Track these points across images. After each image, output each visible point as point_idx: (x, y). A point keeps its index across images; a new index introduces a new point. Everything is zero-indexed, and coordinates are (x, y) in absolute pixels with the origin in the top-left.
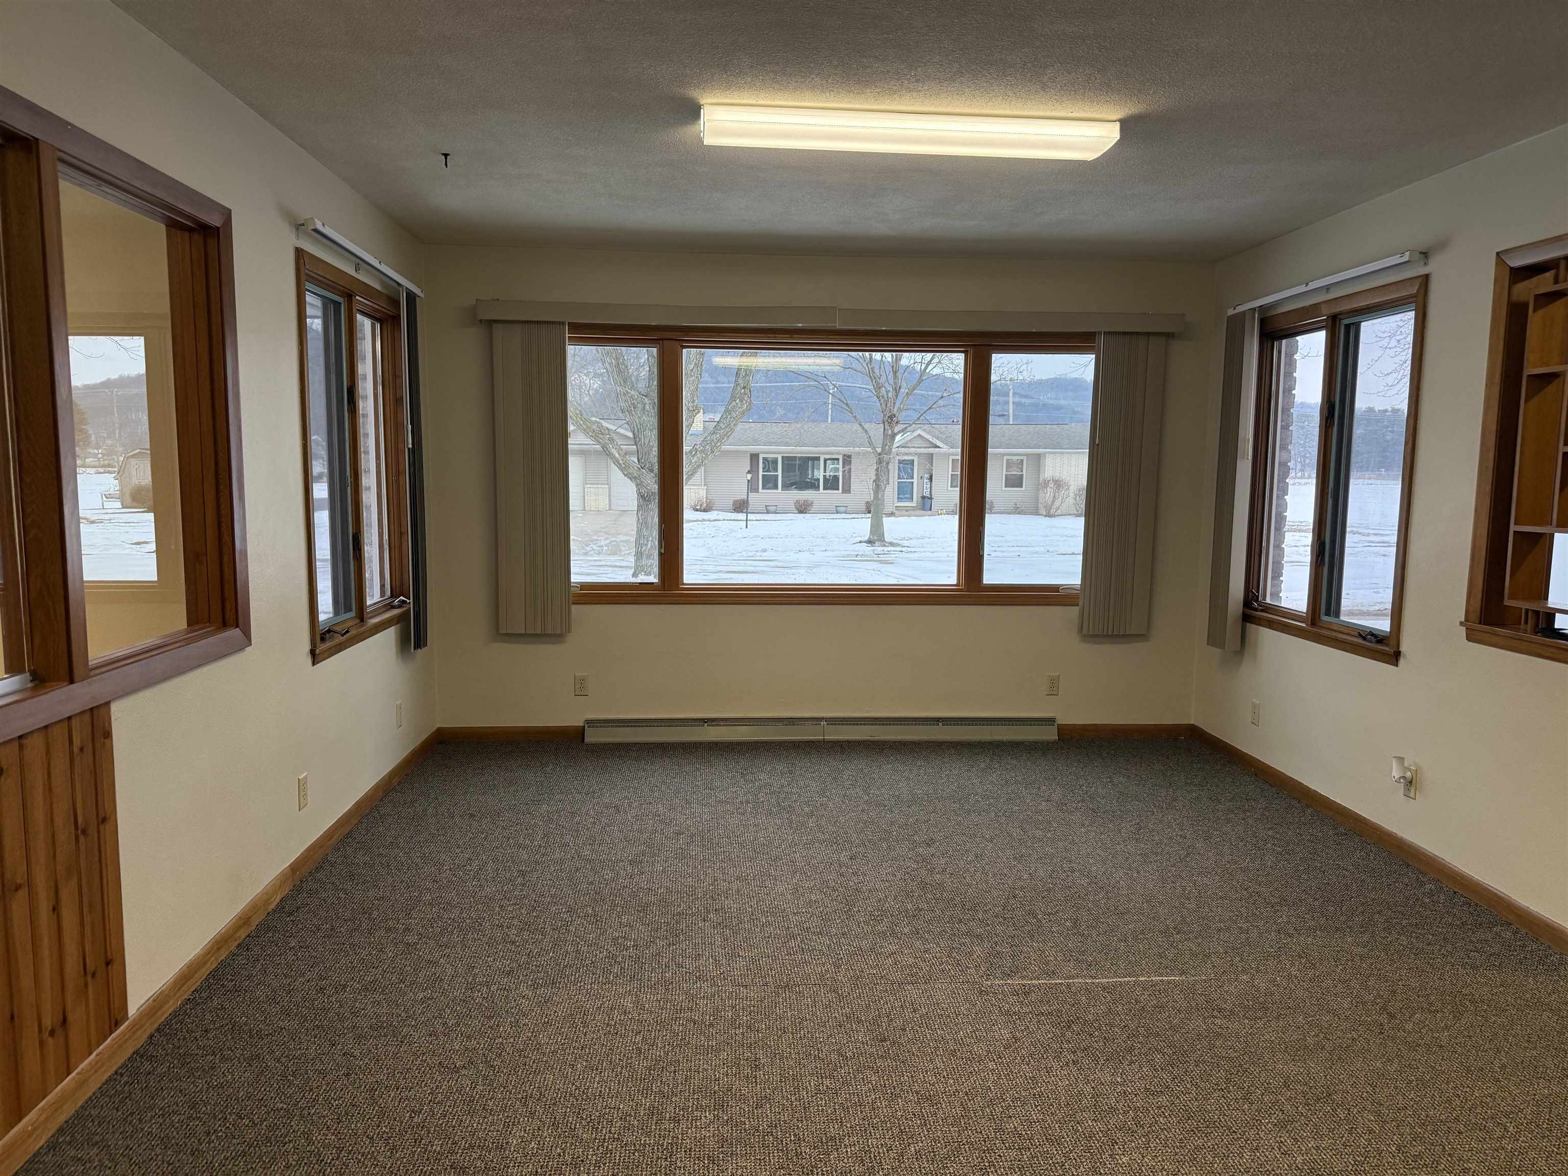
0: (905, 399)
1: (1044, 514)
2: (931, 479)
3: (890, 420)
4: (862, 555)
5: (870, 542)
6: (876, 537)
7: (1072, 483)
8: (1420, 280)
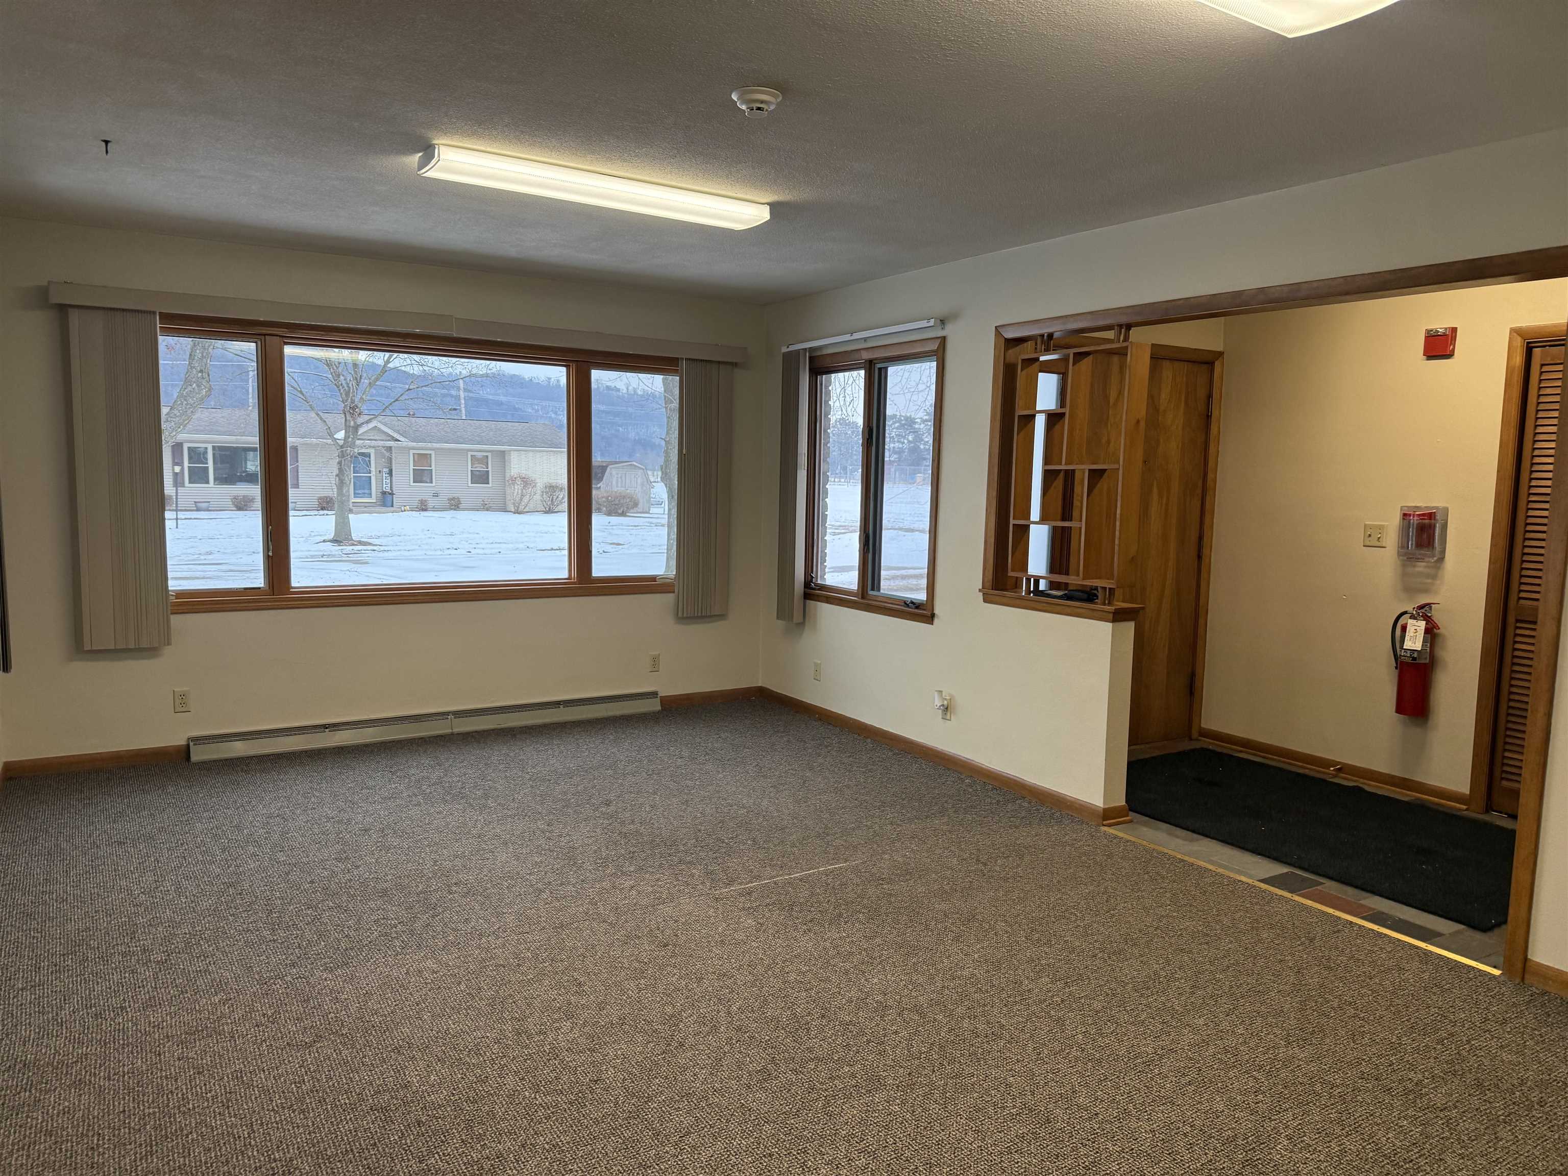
0: (368, 390)
1: (513, 510)
2: (390, 473)
3: (352, 410)
4: (329, 555)
5: (336, 541)
6: (342, 537)
7: (538, 481)
8: (939, 340)
